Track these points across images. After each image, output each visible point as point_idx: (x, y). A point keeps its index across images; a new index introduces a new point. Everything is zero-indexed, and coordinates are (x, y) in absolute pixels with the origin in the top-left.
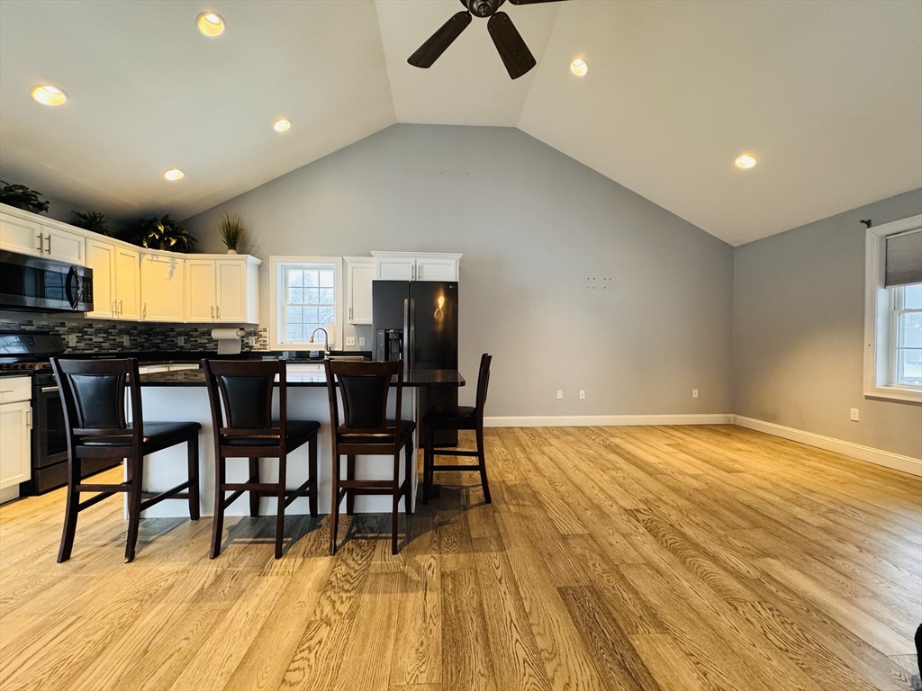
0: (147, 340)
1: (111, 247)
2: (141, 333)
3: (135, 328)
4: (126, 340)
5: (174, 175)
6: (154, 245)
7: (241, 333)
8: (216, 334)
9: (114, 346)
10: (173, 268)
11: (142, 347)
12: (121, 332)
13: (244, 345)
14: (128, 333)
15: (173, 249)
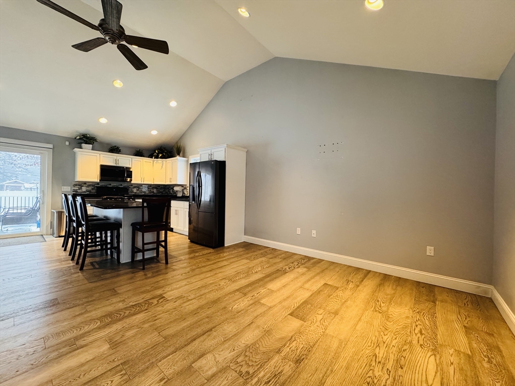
0: (164, 191)
1: (141, 160)
2: (162, 188)
3: (159, 187)
4: (155, 191)
5: (154, 133)
6: (157, 157)
7: (183, 188)
8: (176, 189)
9: (150, 192)
10: (163, 165)
11: (162, 193)
12: (153, 188)
13: (183, 193)
14: (156, 188)
15: (161, 158)
